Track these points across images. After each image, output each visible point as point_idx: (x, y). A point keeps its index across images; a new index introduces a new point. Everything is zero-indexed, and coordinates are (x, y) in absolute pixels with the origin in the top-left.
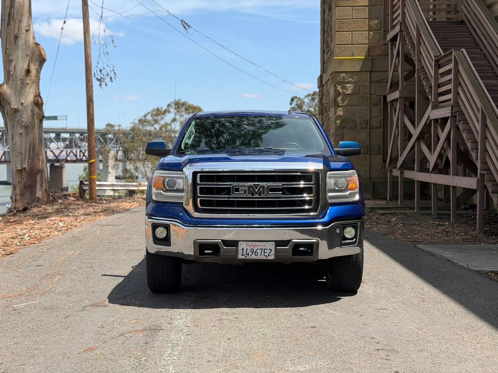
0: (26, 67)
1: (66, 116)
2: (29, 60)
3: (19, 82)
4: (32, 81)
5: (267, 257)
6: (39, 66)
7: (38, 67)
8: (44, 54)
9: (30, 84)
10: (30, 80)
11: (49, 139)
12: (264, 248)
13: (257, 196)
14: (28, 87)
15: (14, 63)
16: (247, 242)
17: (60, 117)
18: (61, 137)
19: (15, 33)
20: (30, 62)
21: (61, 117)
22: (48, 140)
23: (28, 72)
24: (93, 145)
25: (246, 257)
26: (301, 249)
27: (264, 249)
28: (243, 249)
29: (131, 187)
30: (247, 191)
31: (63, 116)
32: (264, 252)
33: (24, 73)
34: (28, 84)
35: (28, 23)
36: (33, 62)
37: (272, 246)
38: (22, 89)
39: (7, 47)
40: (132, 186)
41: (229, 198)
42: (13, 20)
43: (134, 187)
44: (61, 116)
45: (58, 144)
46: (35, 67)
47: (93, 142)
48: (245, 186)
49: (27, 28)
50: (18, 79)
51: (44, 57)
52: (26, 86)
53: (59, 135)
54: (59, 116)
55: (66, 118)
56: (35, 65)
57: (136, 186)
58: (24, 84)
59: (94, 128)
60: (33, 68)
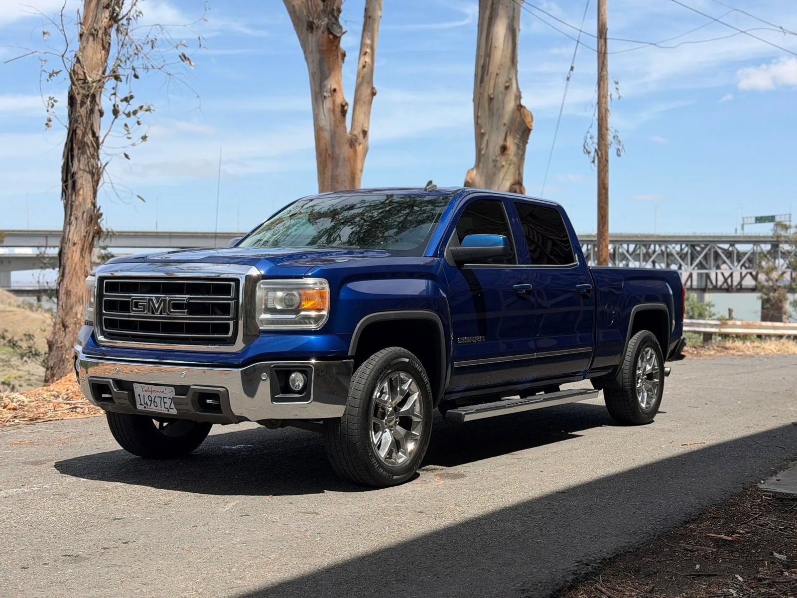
0: (501, 142)
1: (790, 215)
2: (505, 132)
3: (491, 164)
4: (509, 162)
5: (168, 411)
6: (520, 139)
7: (518, 140)
8: (530, 120)
9: (506, 167)
10: (507, 161)
11: (760, 253)
12: (162, 395)
13: (157, 315)
14: (503, 171)
15: (486, 138)
16: (143, 385)
17: (779, 217)
18: (780, 249)
19: (490, 93)
20: (508, 134)
21: (781, 218)
22: (757, 255)
23: (504, 149)
24: (604, 257)
25: (145, 407)
26: (208, 401)
27: (164, 398)
28: (139, 395)
29: (705, 327)
30: (147, 307)
31: (785, 215)
32: (164, 403)
33: (498, 150)
34: (503, 166)
35: (508, 77)
36: (512, 134)
37: (170, 393)
38: (494, 174)
39: (479, 114)
40: (707, 326)
41: (129, 316)
42: (487, 74)
43: (712, 327)
44: (781, 215)
45: (775, 261)
46: (515, 141)
47: (604, 252)
48: (145, 299)
49: (507, 84)
50: (491, 160)
51: (528, 125)
52: (500, 170)
53: (777, 246)
54: (778, 215)
55: (790, 218)
56: (515, 138)
57: (716, 326)
58: (497, 167)
59: (607, 230)
60: (511, 144)
